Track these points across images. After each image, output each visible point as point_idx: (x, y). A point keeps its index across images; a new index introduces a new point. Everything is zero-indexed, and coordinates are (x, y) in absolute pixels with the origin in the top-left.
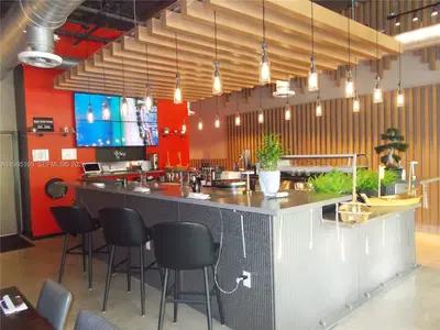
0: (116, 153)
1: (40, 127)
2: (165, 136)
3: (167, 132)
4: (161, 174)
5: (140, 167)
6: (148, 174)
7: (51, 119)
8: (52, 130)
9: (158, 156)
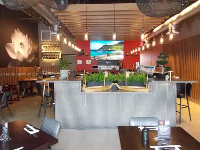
0: (107, 63)
3: (128, 54)
8: (84, 54)
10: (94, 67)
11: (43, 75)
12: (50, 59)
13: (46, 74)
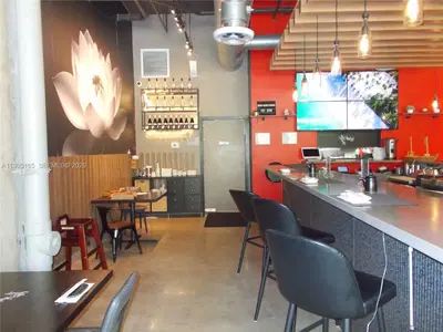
0: (342, 138)
1: (263, 110)
2: (409, 116)
3: (411, 111)
4: (398, 165)
5: (371, 156)
6: (381, 164)
7: (274, 103)
8: (274, 113)
9: (396, 143)
10: (308, 153)
11: (147, 178)
12: (166, 129)
13: (153, 175)
